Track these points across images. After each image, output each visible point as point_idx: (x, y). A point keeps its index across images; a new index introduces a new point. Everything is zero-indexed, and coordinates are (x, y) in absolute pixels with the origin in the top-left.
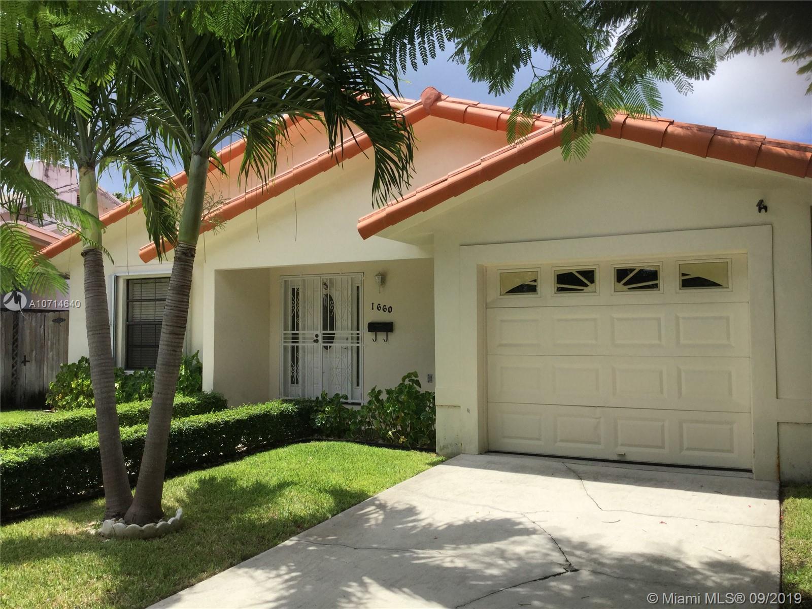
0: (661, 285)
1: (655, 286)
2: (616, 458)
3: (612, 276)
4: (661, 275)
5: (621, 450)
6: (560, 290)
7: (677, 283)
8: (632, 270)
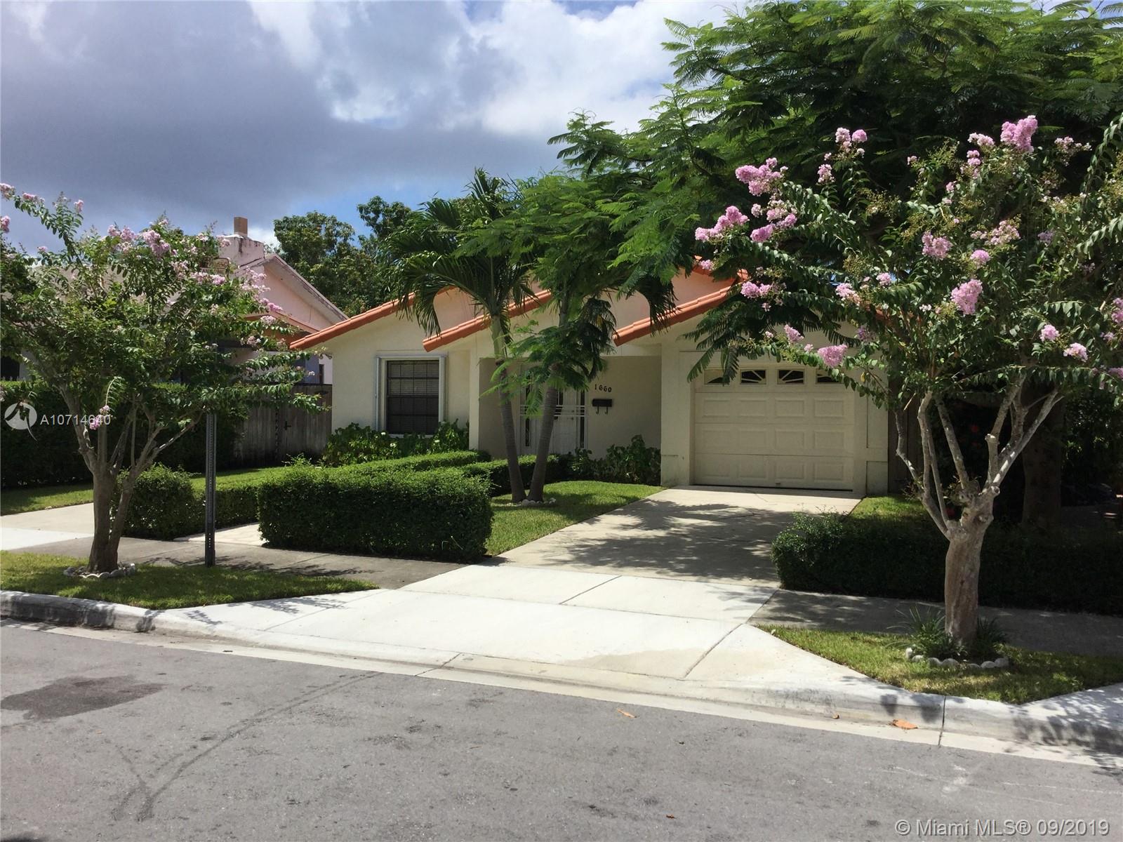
0: (805, 382)
1: (802, 382)
2: (775, 486)
3: (776, 374)
4: (805, 374)
5: (778, 481)
6: (743, 382)
7: (814, 380)
8: (788, 371)
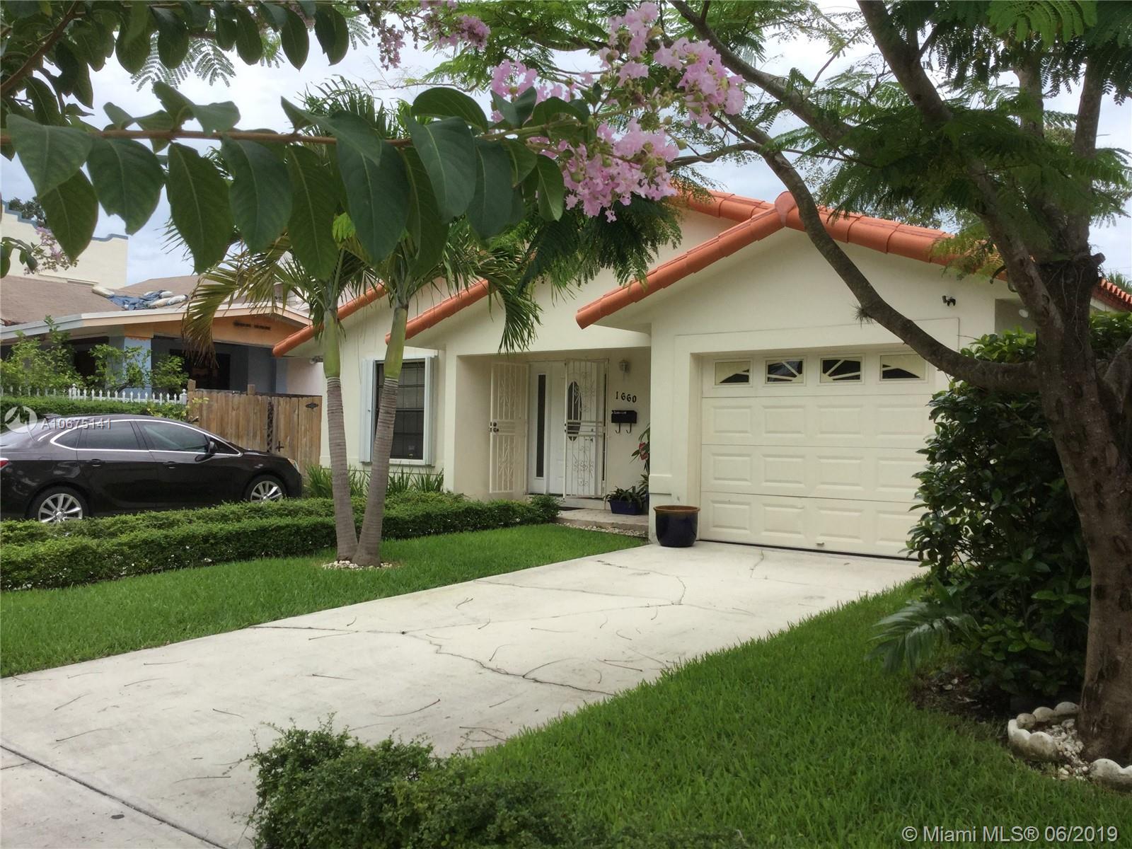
0: (862, 377)
1: (858, 377)
2: (815, 547)
3: (819, 367)
4: (862, 366)
5: (820, 540)
6: (769, 379)
7: (878, 374)
8: (836, 361)
